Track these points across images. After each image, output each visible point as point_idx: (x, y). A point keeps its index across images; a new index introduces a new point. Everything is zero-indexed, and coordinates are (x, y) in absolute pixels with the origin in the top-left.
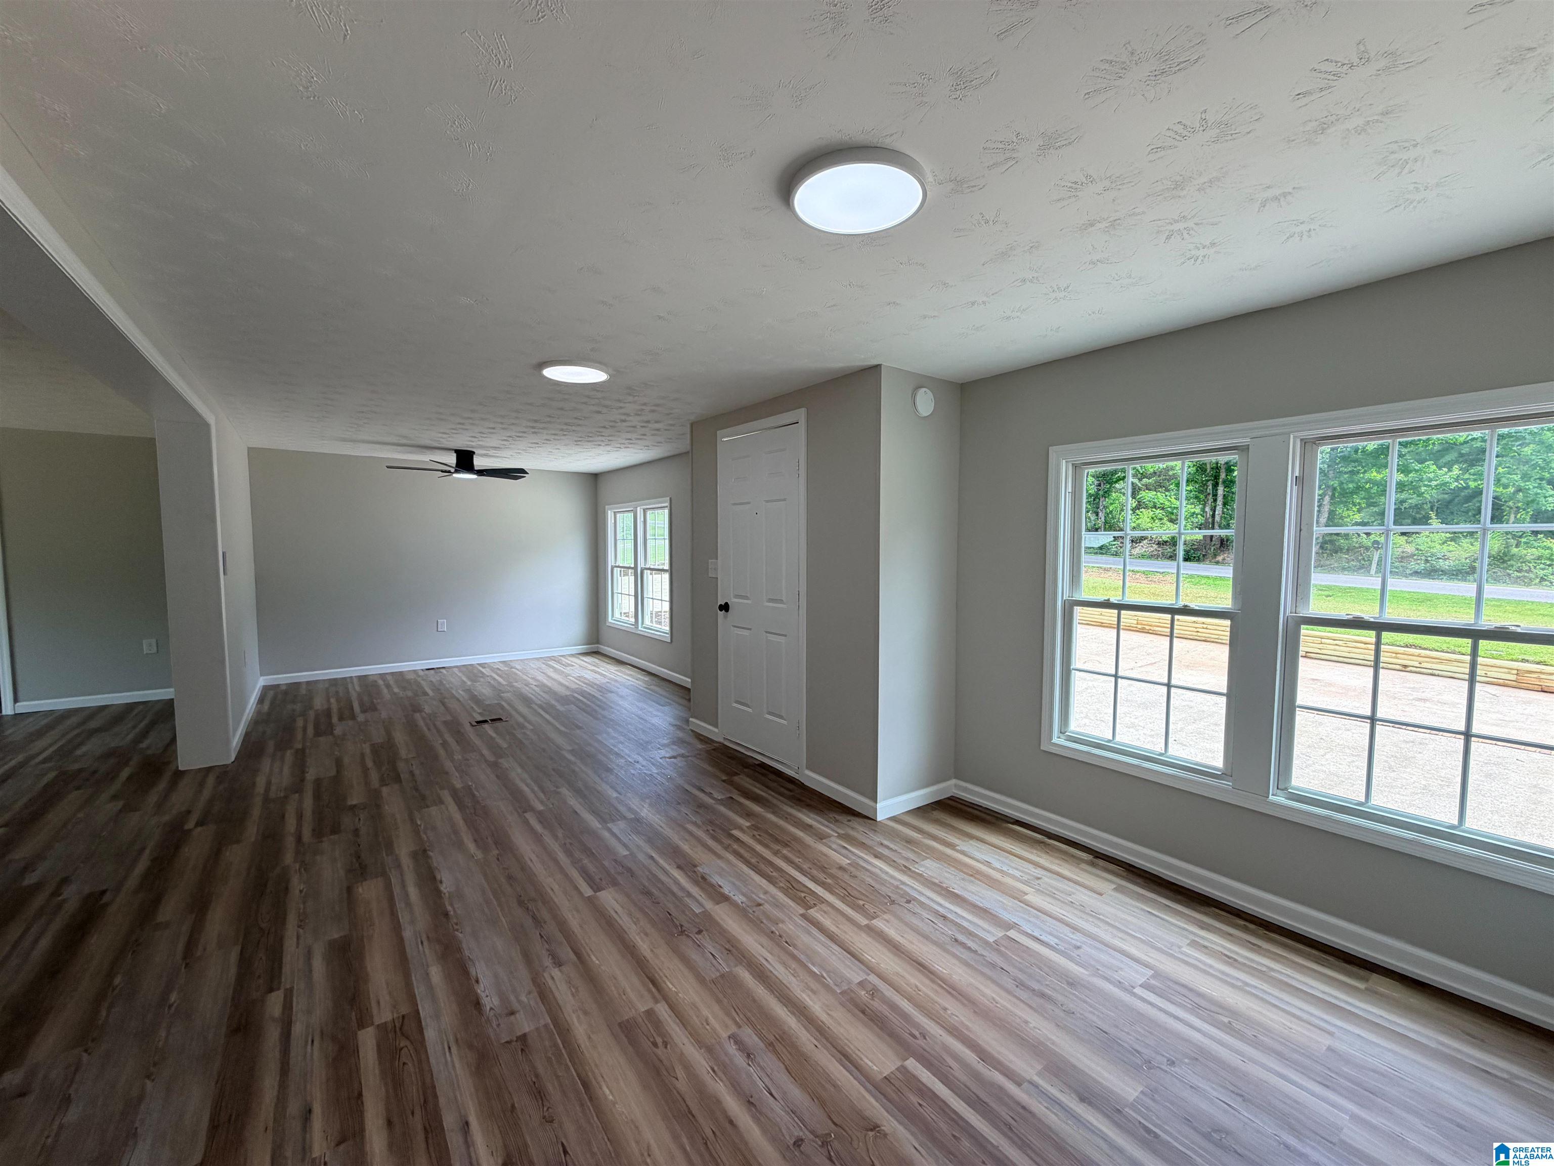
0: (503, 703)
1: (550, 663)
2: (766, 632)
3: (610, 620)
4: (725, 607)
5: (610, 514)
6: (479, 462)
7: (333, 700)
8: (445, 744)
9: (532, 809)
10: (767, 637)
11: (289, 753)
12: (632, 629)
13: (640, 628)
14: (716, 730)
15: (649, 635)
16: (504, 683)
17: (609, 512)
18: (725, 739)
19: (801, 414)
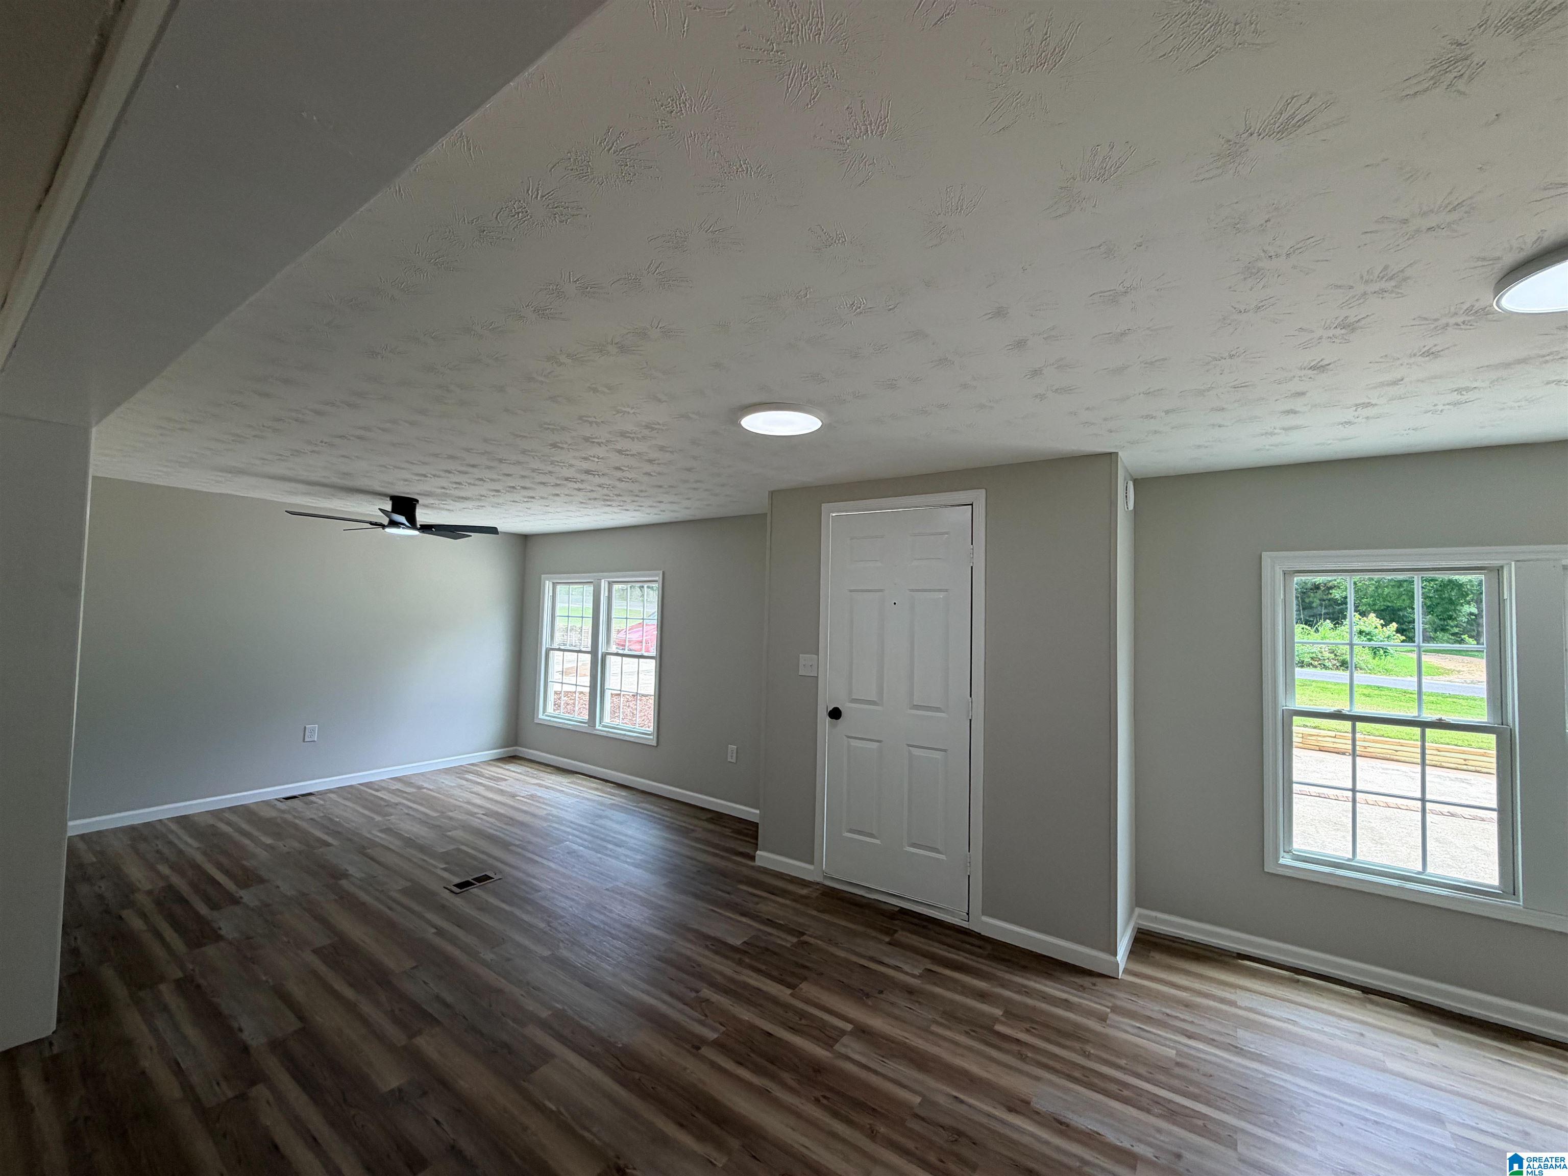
0: (464, 848)
1: (467, 776)
2: (909, 745)
3: (540, 716)
4: (835, 714)
5: (548, 585)
6: (423, 516)
7: (165, 870)
8: (440, 932)
9: (703, 1041)
10: (910, 752)
11: (166, 990)
12: (585, 728)
13: (597, 727)
14: (811, 867)
15: (617, 737)
16: (435, 814)
17: (547, 582)
18: (825, 877)
19: (979, 497)
